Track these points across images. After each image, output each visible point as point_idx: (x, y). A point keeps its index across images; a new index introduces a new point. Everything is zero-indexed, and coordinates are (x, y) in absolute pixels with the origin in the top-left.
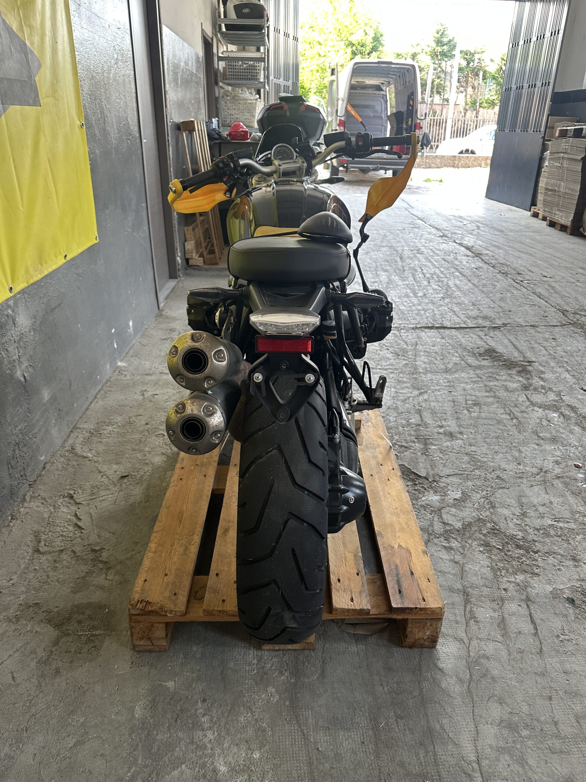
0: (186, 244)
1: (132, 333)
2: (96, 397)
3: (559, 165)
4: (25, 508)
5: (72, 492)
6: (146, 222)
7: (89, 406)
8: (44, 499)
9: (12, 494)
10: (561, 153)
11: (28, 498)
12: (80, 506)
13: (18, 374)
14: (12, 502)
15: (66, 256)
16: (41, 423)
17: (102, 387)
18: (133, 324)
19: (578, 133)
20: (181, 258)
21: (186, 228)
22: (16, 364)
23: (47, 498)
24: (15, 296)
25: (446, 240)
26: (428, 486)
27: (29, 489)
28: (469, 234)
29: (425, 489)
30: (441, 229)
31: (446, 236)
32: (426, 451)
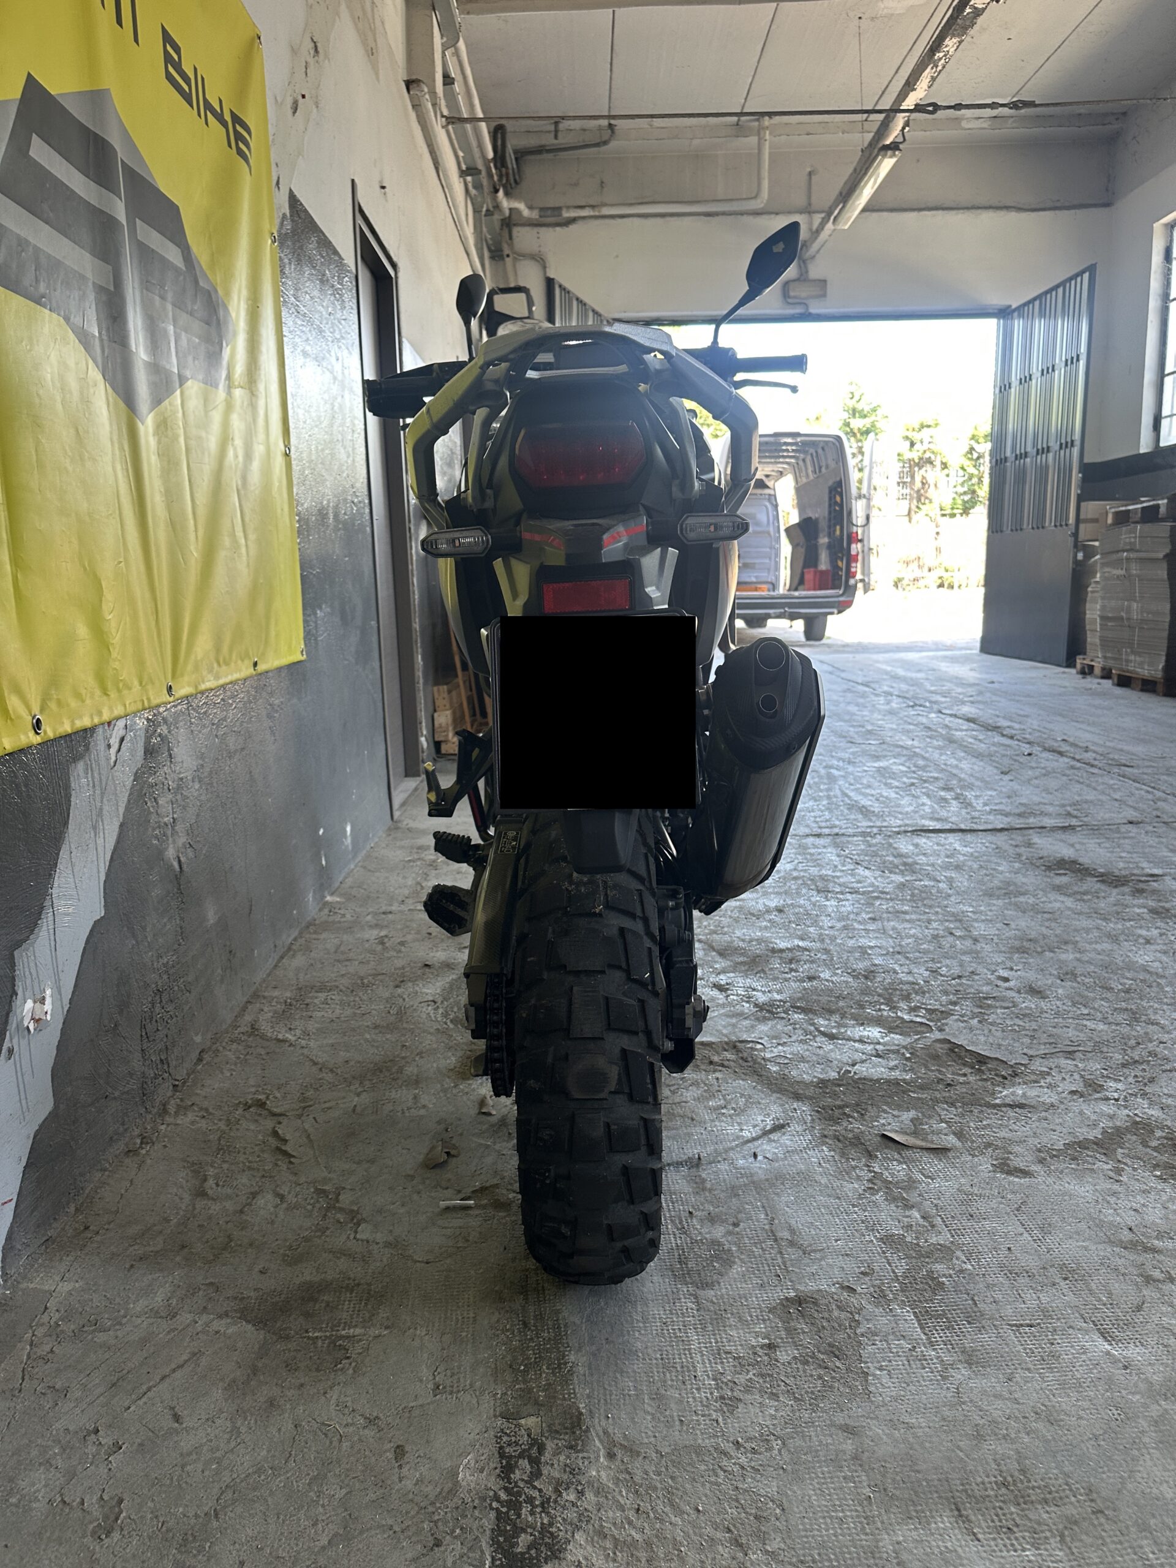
0: (436, 715)
1: (350, 848)
2: (289, 949)
3: (1123, 572)
4: (168, 1125)
5: (262, 1097)
6: (377, 655)
7: (280, 960)
8: (207, 1110)
9: (144, 1095)
10: (1124, 551)
11: (172, 1109)
12: (281, 1119)
13: (171, 853)
14: (142, 1111)
15: (255, 664)
16: (199, 967)
17: (301, 933)
18: (352, 830)
19: (1150, 515)
20: (427, 739)
21: (435, 688)
22: (169, 832)
23: (211, 1110)
25: (923, 711)
26: (1009, 1073)
27: (173, 1094)
28: (965, 701)
29: (1004, 1078)
30: (908, 696)
31: (921, 706)
32: (986, 1018)
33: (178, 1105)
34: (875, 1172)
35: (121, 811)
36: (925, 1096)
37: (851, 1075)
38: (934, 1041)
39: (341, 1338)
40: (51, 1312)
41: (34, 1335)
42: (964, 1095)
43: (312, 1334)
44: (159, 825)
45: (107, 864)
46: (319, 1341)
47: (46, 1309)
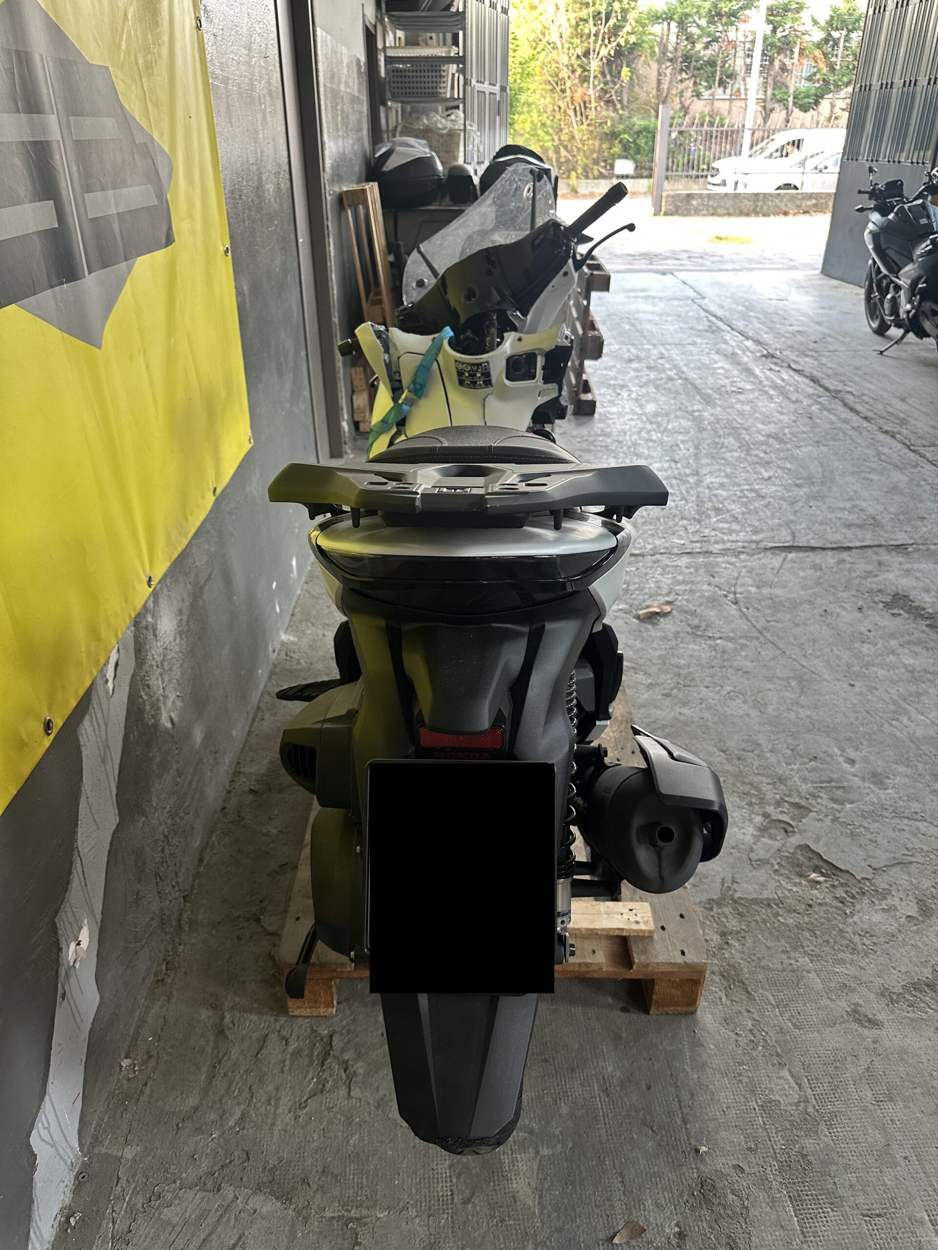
0: (354, 398)
1: (296, 577)
2: (258, 708)
6: (307, 381)
7: (251, 727)
9: (163, 924)
13: (164, 719)
14: (163, 936)
15: (215, 489)
16: (194, 786)
17: (265, 687)
18: (296, 562)
20: (348, 424)
21: (352, 373)
22: (161, 703)
24: (154, 589)
25: (775, 364)
26: (858, 890)
27: (185, 906)
28: (810, 350)
29: (853, 897)
30: (762, 340)
31: (773, 356)
32: (838, 815)
33: (190, 919)
34: (754, 1019)
35: (123, 725)
36: (791, 921)
37: (731, 893)
38: (796, 848)
39: (351, 1219)
40: (123, 1182)
41: (113, 1211)
42: (822, 920)
43: (328, 1214)
44: (152, 705)
45: (117, 778)
46: (335, 1222)
47: (119, 1179)
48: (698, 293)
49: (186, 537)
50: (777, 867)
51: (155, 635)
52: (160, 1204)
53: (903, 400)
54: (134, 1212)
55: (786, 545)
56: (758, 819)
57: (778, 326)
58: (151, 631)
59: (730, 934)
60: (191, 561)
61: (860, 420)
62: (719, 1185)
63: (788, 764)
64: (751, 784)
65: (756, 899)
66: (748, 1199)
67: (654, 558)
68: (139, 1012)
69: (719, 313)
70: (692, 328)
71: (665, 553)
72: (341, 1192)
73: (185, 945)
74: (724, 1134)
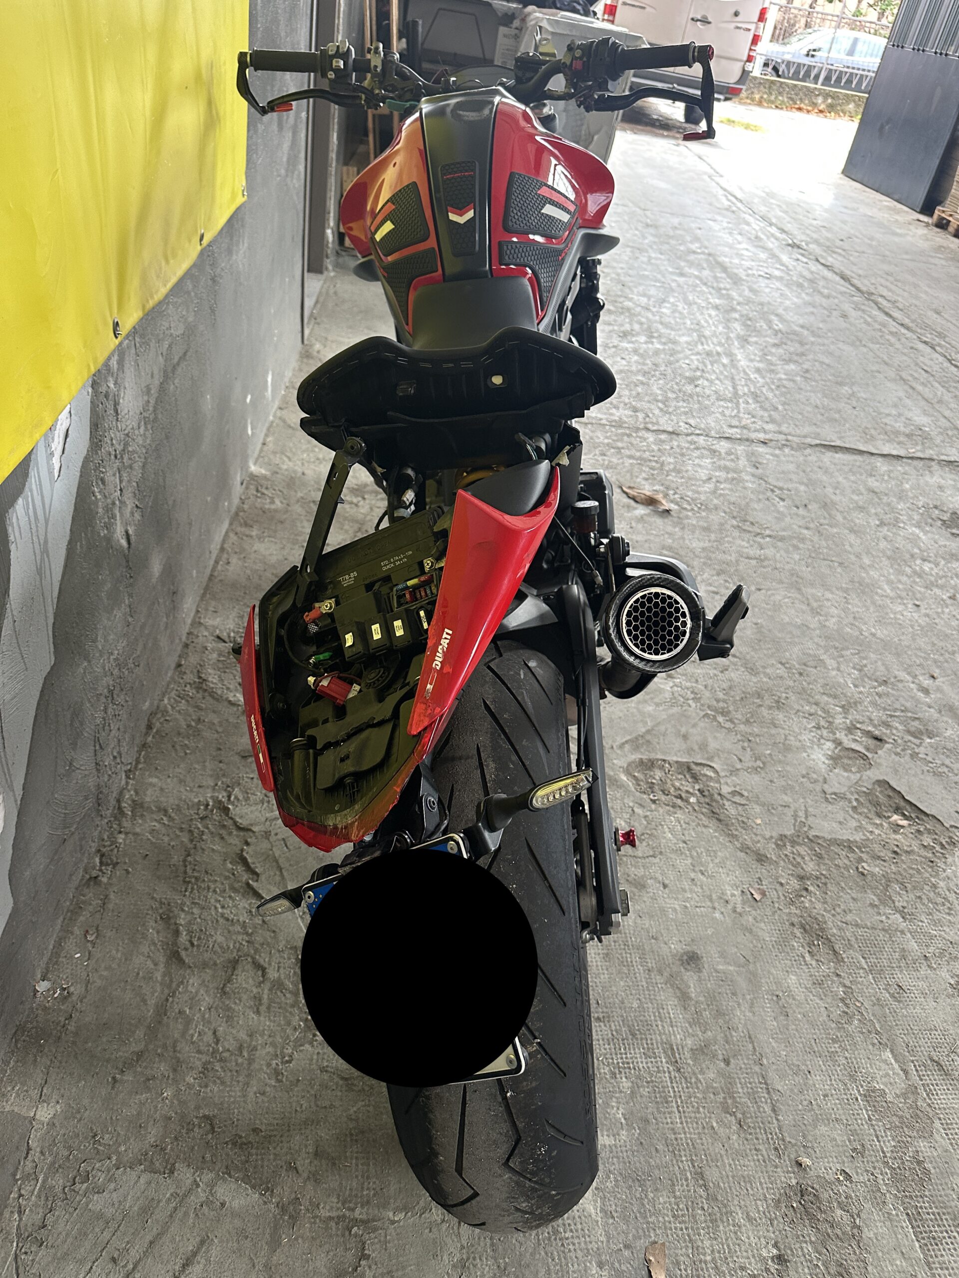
1: (270, 398)
2: (222, 549)
5: (222, 796)
6: (303, 155)
7: (214, 569)
9: (99, 805)
12: (247, 836)
13: (119, 531)
14: (97, 821)
15: (202, 237)
16: (147, 632)
17: (231, 524)
18: (272, 378)
20: (333, 233)
21: (345, 168)
22: (117, 509)
24: (121, 344)
25: (803, 255)
26: (947, 840)
27: (127, 783)
28: (838, 248)
29: (943, 846)
30: (786, 229)
31: (799, 247)
32: (917, 751)
33: (134, 801)
34: (845, 986)
35: (68, 528)
36: (877, 869)
37: (805, 829)
38: (874, 784)
39: (356, 1222)
40: (35, 1154)
41: (21, 1195)
42: (911, 871)
43: (324, 1213)
44: (108, 509)
45: (55, 601)
46: (333, 1224)
47: (29, 1149)
48: (715, 170)
49: (165, 286)
50: (855, 804)
51: (116, 411)
52: (87, 1188)
53: (938, 313)
54: (51, 1199)
55: (833, 444)
56: (829, 745)
57: (801, 217)
58: (112, 403)
59: (808, 879)
60: (167, 325)
61: (897, 326)
62: (824, 1196)
63: (856, 686)
64: (816, 704)
65: (835, 839)
66: (859, 1216)
67: (689, 438)
68: (61, 918)
69: (739, 195)
70: (711, 204)
71: (701, 435)
72: (341, 1184)
73: (126, 834)
74: (823, 1129)
